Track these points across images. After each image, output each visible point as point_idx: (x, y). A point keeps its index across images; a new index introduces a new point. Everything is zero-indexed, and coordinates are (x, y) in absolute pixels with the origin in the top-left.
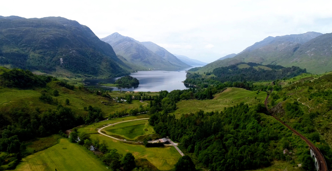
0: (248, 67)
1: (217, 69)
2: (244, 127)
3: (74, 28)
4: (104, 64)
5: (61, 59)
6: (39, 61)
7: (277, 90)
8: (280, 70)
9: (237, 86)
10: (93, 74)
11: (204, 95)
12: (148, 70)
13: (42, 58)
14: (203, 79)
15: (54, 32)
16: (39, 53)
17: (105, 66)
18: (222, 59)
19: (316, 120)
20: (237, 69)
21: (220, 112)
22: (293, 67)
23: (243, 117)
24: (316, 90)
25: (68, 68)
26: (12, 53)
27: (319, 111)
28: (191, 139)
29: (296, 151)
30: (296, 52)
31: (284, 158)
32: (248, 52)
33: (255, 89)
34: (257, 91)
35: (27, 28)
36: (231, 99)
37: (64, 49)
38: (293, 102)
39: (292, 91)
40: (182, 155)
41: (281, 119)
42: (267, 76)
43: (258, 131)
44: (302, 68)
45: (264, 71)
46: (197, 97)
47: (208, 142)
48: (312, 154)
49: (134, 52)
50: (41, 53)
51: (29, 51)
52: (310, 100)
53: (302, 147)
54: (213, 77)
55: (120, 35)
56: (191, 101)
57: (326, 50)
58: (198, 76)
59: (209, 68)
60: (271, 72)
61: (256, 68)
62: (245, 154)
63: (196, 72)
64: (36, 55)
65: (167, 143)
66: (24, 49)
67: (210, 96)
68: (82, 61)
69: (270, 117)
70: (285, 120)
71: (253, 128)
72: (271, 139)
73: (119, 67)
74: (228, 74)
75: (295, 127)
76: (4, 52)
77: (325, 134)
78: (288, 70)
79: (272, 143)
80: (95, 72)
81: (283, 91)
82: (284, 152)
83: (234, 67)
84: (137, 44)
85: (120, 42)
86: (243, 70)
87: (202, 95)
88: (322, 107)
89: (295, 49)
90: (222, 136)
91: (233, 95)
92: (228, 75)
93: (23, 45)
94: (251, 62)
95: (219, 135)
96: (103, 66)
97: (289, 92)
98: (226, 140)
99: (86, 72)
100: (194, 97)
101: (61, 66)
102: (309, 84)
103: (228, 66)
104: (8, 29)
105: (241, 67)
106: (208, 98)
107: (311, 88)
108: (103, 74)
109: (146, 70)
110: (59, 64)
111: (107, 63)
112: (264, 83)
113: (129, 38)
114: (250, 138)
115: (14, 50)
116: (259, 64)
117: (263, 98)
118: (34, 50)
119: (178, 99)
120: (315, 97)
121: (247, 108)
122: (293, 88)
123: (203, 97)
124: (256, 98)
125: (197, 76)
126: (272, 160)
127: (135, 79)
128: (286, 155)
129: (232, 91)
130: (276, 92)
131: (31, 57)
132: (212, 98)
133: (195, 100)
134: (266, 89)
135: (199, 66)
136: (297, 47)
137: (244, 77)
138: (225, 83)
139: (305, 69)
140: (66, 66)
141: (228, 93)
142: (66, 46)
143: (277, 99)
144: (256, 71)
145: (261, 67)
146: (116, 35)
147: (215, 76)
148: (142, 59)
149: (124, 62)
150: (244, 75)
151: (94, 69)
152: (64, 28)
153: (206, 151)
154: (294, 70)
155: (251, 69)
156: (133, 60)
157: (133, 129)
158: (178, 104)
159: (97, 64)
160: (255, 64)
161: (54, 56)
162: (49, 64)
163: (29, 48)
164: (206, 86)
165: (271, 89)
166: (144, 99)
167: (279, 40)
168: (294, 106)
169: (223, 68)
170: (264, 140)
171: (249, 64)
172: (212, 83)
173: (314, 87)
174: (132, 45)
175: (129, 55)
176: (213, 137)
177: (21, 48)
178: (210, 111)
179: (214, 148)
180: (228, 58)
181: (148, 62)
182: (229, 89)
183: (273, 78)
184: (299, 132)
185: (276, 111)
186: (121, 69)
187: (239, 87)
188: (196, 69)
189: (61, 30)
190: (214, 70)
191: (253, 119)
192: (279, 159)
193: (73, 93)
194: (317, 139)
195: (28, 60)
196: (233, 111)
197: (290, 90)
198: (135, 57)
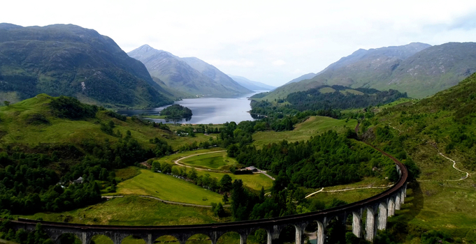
0: (333, 91)
1: (291, 94)
2: (334, 152)
3: (93, 41)
4: (139, 89)
5: (83, 84)
6: (53, 86)
7: (369, 117)
8: (374, 94)
9: (322, 114)
10: (127, 103)
11: (283, 126)
12: (196, 98)
13: (57, 82)
14: (275, 108)
15: (69, 47)
16: (51, 76)
17: (141, 92)
18: (296, 82)
19: (405, 142)
20: (319, 94)
21: (305, 142)
22: (390, 90)
23: (332, 143)
24: (409, 115)
25: (92, 95)
26: (15, 76)
27: (409, 134)
28: (281, 165)
29: (384, 168)
30: (395, 70)
31: (373, 174)
32: (331, 71)
33: (344, 117)
34: (346, 119)
35: (31, 41)
36: (316, 129)
37: (85, 70)
38: (384, 127)
39: (384, 117)
40: (274, 179)
41: (372, 143)
42: (357, 102)
43: (349, 154)
44: (402, 92)
45: (354, 97)
46: (273, 129)
47: (300, 165)
48: (398, 168)
49: (174, 71)
50: (54, 75)
51: (37, 73)
52: (401, 124)
53: (390, 164)
54: (288, 105)
55: (152, 48)
56: (268, 132)
57: (433, 68)
58: (267, 104)
59: (281, 93)
60: (362, 97)
61: (343, 92)
62: (337, 172)
63: (264, 99)
64: (48, 78)
65: (255, 170)
66: (30, 70)
67: (290, 126)
68: (112, 86)
69: (361, 142)
70: (376, 144)
71: (344, 152)
72: (362, 160)
73: (159, 94)
74: (307, 100)
75: (385, 150)
76: (4, 74)
77: (413, 154)
78: (384, 94)
79: (362, 164)
80: (129, 100)
81: (375, 118)
82: (373, 169)
83: (314, 92)
84: (177, 60)
85: (153, 58)
86: (326, 95)
87: (280, 126)
88: (412, 130)
89: (394, 67)
90: (313, 160)
91: (317, 124)
92: (308, 102)
93: (29, 64)
94: (336, 84)
95: (311, 158)
96: (139, 92)
97: (381, 118)
98: (318, 163)
99: (117, 100)
100: (271, 128)
101: (83, 93)
102: (403, 109)
103: (306, 90)
104: (5, 42)
105: (323, 91)
106: (287, 129)
107: (404, 113)
108: (139, 103)
109: (193, 97)
110: (80, 90)
111: (144, 88)
112: (355, 111)
113: (165, 52)
114: (341, 160)
115: (18, 71)
116: (346, 88)
117: (353, 125)
118: (44, 72)
119: (252, 131)
120: (406, 121)
121: (336, 135)
122: (386, 113)
123: (281, 128)
124: (345, 126)
125: (265, 104)
126: (361, 177)
127: (187, 109)
128: (375, 171)
129: (316, 120)
130: (367, 119)
131: (42, 82)
132: (292, 129)
133: (273, 131)
134: (356, 116)
135: (266, 91)
136: (397, 63)
137: (329, 104)
138: (304, 112)
139: (406, 93)
140: (91, 93)
141: (311, 122)
142: (88, 66)
143: (368, 125)
144: (343, 96)
145: (349, 91)
146: (146, 48)
147: (290, 104)
148: (185, 83)
149: (162, 86)
150: (328, 101)
151: (127, 96)
152: (80, 40)
153: (299, 172)
154: (391, 95)
155: (337, 93)
156: (172, 83)
157: (213, 161)
158: (254, 136)
159: (130, 90)
160: (342, 88)
161: (73, 80)
162: (67, 91)
163: (37, 69)
164: (281, 117)
165: (362, 117)
166: (209, 132)
167: (374, 54)
168: (385, 130)
169: (299, 93)
170: (355, 162)
171: (334, 87)
172: (288, 113)
173: (407, 112)
174: (170, 62)
175: (167, 76)
176: (304, 160)
177: (26, 69)
178: (294, 142)
179: (307, 169)
180: (306, 80)
181: (192, 86)
182: (312, 118)
183: (365, 104)
184: (388, 153)
185: (367, 137)
186: (162, 96)
187: (324, 115)
188: (262, 95)
189: (78, 43)
190: (288, 96)
191: (344, 144)
192: (368, 176)
193: (127, 125)
194: (404, 157)
195: (38, 86)
196: (321, 138)
197: (382, 116)
198: (175, 79)
